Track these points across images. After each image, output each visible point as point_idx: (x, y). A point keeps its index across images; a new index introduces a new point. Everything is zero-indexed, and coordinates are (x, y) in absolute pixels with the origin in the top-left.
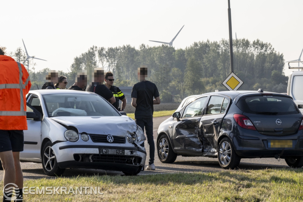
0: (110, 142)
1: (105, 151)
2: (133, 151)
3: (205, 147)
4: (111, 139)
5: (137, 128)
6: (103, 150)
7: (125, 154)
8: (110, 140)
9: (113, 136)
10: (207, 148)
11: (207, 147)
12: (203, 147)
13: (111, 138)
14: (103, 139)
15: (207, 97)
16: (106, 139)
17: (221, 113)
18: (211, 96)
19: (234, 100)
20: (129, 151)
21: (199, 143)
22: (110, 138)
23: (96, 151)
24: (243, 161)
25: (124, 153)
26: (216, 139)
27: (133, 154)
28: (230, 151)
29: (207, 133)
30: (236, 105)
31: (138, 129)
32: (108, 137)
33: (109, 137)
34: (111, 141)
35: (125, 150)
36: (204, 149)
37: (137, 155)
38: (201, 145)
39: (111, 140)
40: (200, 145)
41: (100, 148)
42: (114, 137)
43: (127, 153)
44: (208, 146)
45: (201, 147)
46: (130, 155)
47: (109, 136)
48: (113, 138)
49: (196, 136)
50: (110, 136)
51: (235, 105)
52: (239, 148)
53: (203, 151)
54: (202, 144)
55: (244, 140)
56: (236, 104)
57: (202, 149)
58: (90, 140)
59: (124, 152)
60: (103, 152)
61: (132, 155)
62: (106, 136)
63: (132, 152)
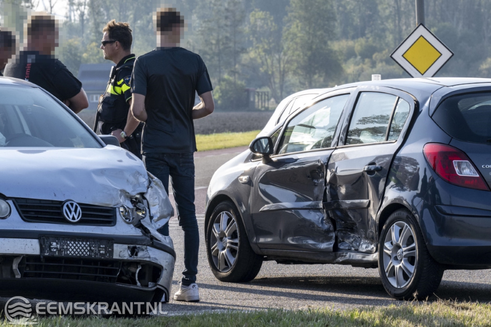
0: (71, 220)
1: (58, 246)
2: (138, 246)
3: (343, 238)
4: (73, 213)
5: (150, 182)
6: (51, 245)
7: (116, 257)
8: (71, 217)
9: (80, 204)
10: (347, 241)
11: (349, 238)
12: (336, 238)
13: (75, 211)
14: (52, 213)
15: (349, 94)
16: (61, 214)
17: (387, 140)
18: (360, 93)
19: (427, 104)
20: (126, 246)
21: (326, 226)
22: (73, 209)
23: (31, 247)
24: (452, 276)
25: (112, 252)
26: (374, 215)
27: (136, 255)
28: (413, 249)
29: (348, 196)
30: (431, 117)
31: (153, 184)
32: (65, 207)
33: (67, 206)
34: (73, 218)
35: (115, 245)
36: (340, 242)
37: (148, 259)
38: (331, 232)
39: (76, 217)
40: (328, 231)
41: (42, 237)
42: (81, 208)
43: (121, 252)
44: (352, 235)
45: (332, 237)
46: (130, 258)
47: (68, 203)
48: (79, 208)
49: (317, 205)
50: (72, 204)
51: (430, 118)
52: (438, 241)
53: (336, 248)
54: (335, 229)
55: (454, 217)
56: (431, 114)
57: (333, 242)
58: (15, 215)
59: (113, 250)
60: (50, 248)
61: (134, 258)
62: (61, 203)
63: (134, 251)
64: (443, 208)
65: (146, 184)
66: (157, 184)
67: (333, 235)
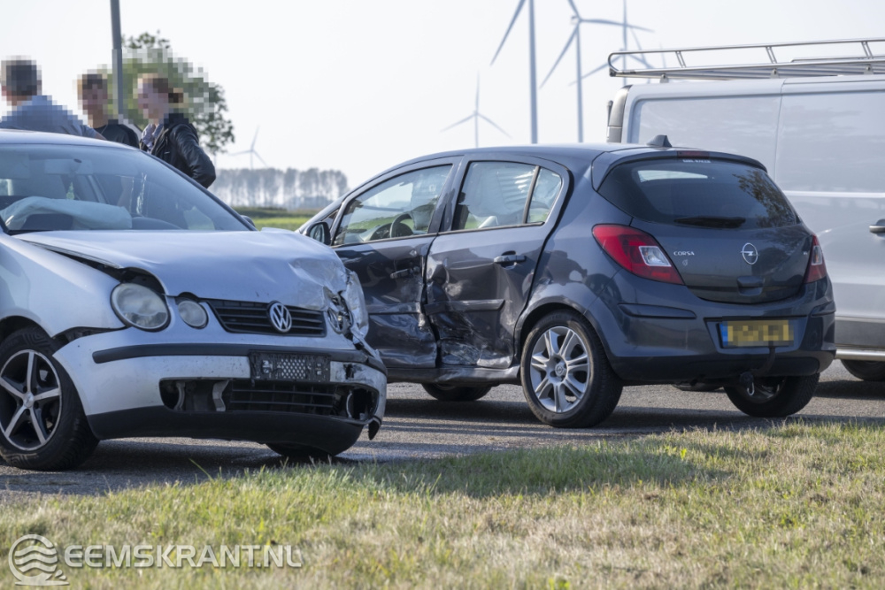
0: (280, 329)
1: (271, 366)
2: (353, 364)
3: (448, 349)
4: (282, 319)
5: (348, 278)
6: (263, 364)
7: (332, 380)
8: (281, 325)
9: (288, 307)
10: (455, 354)
11: (457, 350)
12: (439, 350)
13: (285, 317)
14: (255, 320)
15: (451, 164)
16: (268, 321)
17: (526, 222)
18: (470, 163)
19: (587, 175)
20: (341, 364)
21: (423, 336)
22: (281, 314)
23: (238, 368)
25: (328, 374)
26: (510, 322)
27: (353, 377)
29: (463, 296)
30: (597, 191)
32: (272, 312)
33: (275, 310)
34: (283, 327)
35: (332, 363)
36: (445, 354)
37: (363, 382)
38: (431, 342)
39: (286, 324)
40: (427, 342)
41: (253, 354)
42: (290, 312)
43: (337, 372)
44: (462, 346)
45: (433, 348)
46: (347, 381)
47: (275, 305)
48: (288, 314)
49: (407, 309)
50: (280, 307)
51: (595, 193)
53: (439, 361)
54: (437, 338)
55: (641, 320)
56: (596, 187)
57: (435, 354)
58: (214, 324)
59: (329, 369)
60: (262, 369)
61: (350, 381)
62: (266, 306)
63: (349, 372)
64: (627, 307)
65: (345, 280)
66: (354, 280)
67: (435, 346)
